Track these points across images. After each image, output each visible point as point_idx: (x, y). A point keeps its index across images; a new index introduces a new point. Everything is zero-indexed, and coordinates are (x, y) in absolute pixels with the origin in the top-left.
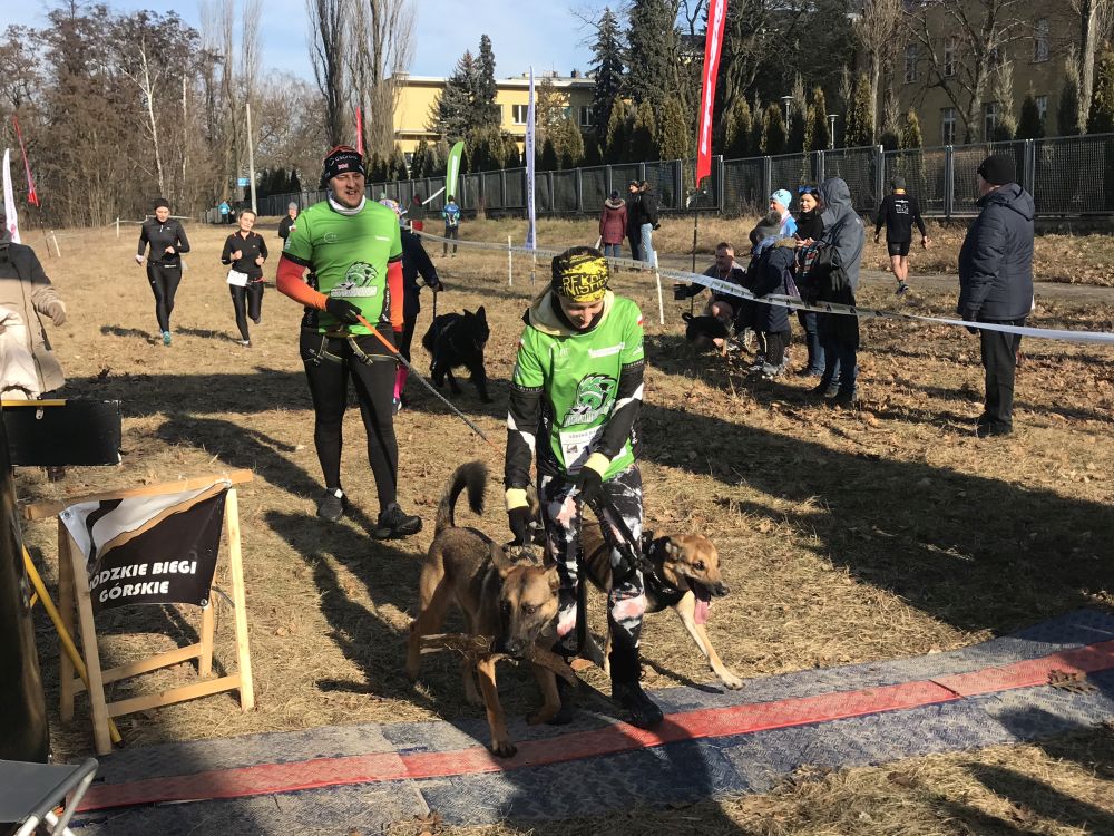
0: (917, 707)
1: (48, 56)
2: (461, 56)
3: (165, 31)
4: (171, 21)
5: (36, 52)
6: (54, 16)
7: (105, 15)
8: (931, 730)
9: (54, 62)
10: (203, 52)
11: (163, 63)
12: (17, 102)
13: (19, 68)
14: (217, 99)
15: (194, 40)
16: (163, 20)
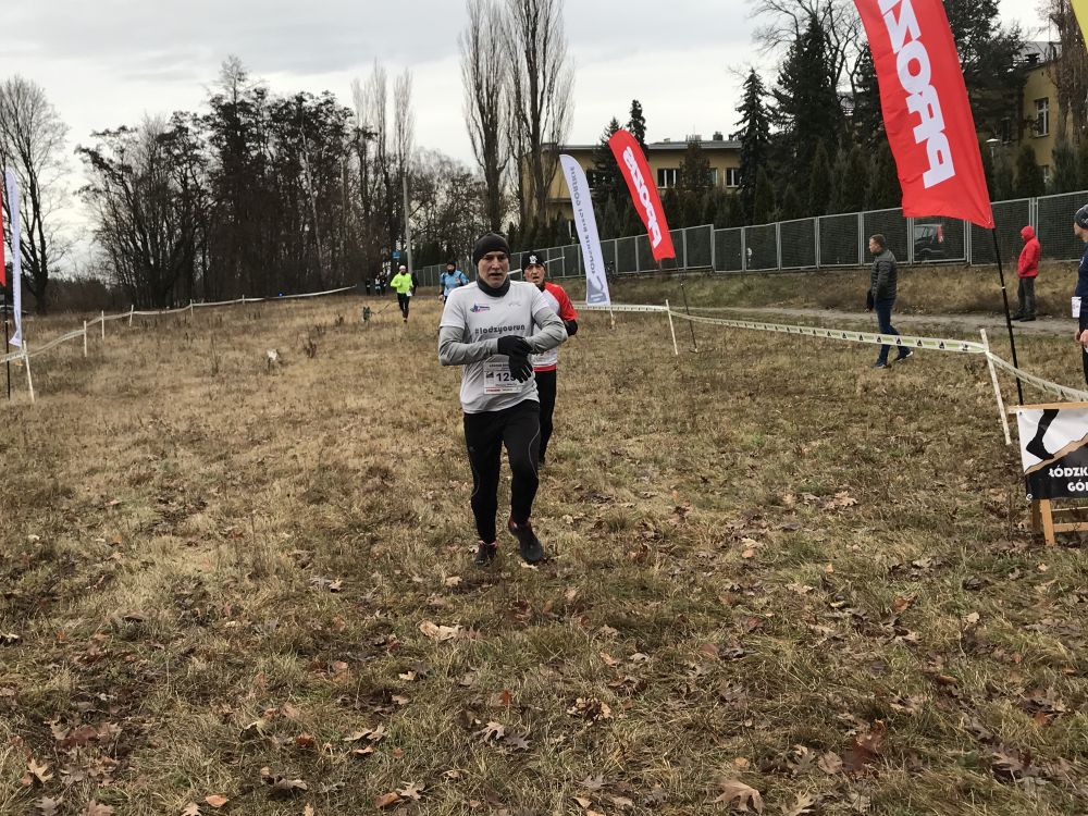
1: (212, 140)
2: (608, 124)
3: (322, 111)
4: (328, 102)
5: (200, 136)
6: (216, 101)
7: (263, 98)
9: (218, 146)
10: (357, 130)
11: (320, 143)
12: (184, 183)
13: (185, 154)
14: (371, 177)
15: (348, 119)
16: (319, 101)
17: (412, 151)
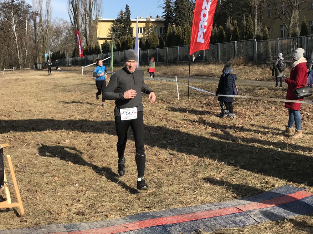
0: (228, 215)
3: (20, 5)
4: (22, 2)
8: (231, 221)
10: (33, 12)
11: (19, 16)
14: (38, 28)
15: (30, 8)
16: (19, 2)
17: (52, 19)
